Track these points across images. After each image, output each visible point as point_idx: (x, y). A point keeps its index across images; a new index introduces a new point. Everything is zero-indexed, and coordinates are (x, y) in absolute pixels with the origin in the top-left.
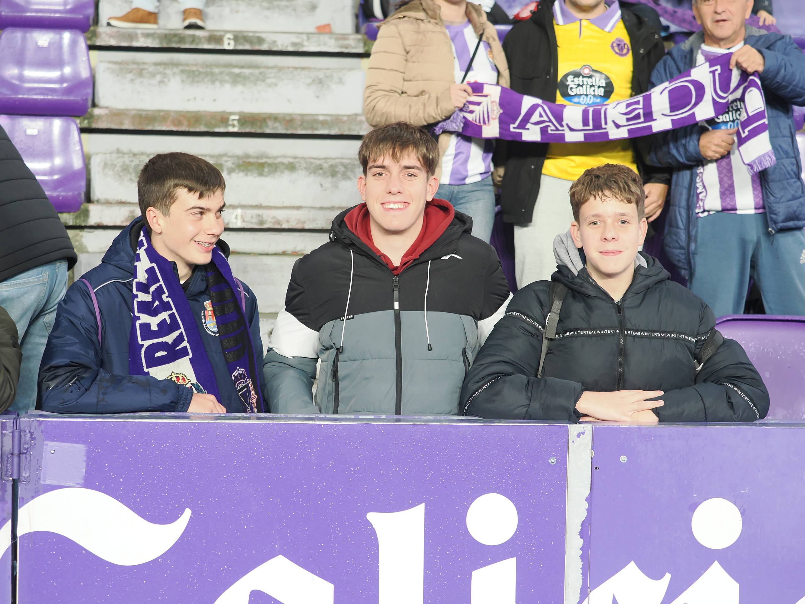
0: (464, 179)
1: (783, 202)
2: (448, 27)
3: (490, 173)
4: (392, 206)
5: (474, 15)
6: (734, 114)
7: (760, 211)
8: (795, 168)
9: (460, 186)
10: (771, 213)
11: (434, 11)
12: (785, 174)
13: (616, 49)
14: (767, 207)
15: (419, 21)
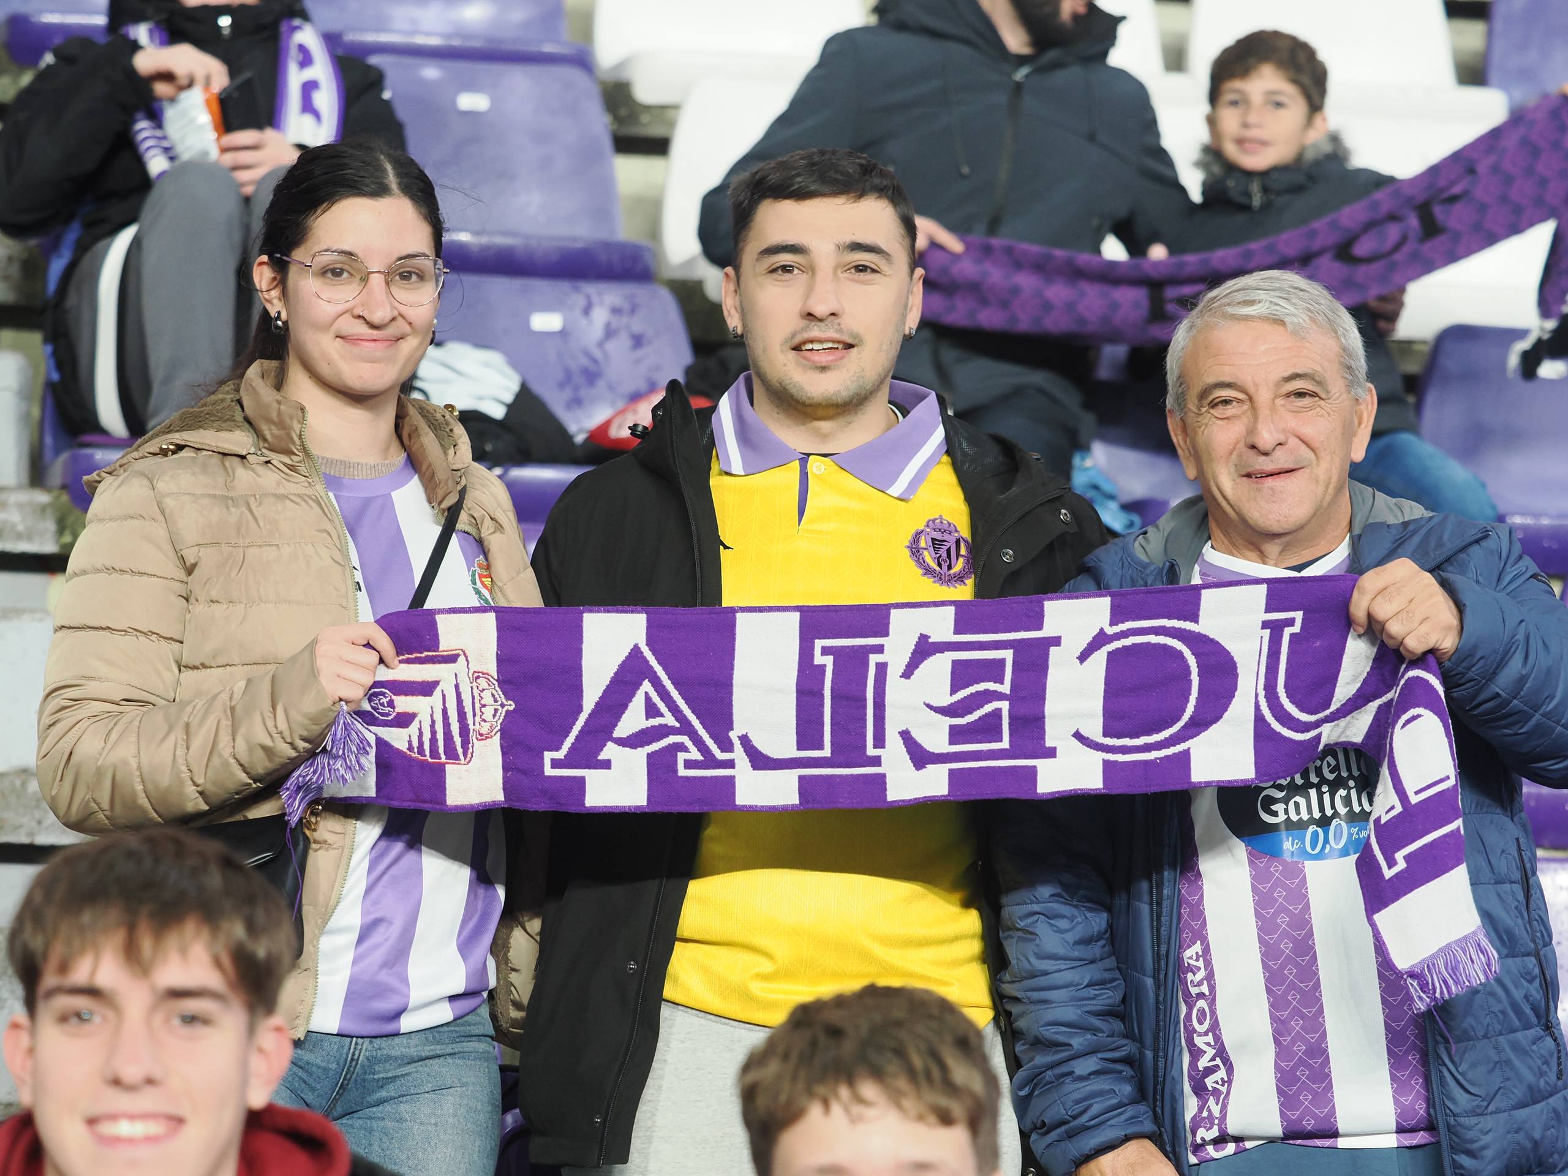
0: (397, 1015)
1: (1498, 1111)
2: (333, 482)
3: (485, 994)
4: (124, 1128)
5: (428, 441)
6: (1326, 797)
7: (1420, 1138)
8: (1535, 990)
9: (378, 1041)
10: (1454, 1149)
11: (281, 424)
12: (1504, 1013)
13: (929, 558)
14: (1442, 1130)
15: (228, 461)
